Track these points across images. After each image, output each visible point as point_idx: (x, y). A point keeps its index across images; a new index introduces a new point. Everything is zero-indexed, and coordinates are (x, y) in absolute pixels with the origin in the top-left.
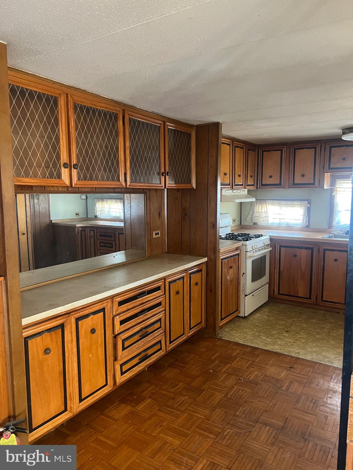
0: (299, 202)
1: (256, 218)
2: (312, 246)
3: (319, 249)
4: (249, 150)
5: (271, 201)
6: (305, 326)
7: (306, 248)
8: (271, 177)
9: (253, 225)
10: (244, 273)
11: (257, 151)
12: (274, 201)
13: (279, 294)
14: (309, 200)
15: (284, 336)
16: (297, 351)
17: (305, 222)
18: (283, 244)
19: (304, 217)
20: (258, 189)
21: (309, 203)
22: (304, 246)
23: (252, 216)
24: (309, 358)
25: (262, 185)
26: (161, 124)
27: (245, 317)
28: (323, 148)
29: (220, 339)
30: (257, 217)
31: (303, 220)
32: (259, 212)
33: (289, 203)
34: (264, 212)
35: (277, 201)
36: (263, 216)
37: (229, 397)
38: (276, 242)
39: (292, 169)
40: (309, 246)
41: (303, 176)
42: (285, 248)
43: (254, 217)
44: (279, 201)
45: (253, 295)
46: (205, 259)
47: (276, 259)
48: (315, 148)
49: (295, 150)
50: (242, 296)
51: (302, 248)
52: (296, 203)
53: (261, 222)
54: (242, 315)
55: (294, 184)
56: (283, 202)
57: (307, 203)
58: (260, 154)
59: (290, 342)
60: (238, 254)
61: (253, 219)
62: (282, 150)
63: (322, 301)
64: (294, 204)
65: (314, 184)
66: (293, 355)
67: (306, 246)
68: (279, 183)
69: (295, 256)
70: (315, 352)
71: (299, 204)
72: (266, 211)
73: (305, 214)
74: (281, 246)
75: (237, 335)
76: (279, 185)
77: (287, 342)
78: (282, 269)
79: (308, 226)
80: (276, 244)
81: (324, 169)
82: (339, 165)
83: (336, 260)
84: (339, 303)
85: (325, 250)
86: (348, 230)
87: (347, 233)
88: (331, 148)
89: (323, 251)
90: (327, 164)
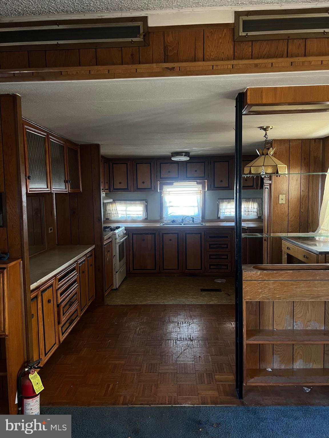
0: (139, 201)
1: (108, 215)
2: (154, 232)
3: (159, 233)
4: (104, 163)
5: (119, 202)
6: (158, 287)
7: (151, 234)
8: (120, 183)
9: (106, 220)
10: (114, 256)
11: (108, 163)
12: (121, 201)
13: (133, 269)
14: (146, 200)
15: (149, 295)
16: (162, 301)
17: (145, 216)
18: (135, 233)
19: (143, 213)
20: (111, 192)
21: (147, 202)
22: (149, 232)
23: (105, 213)
24: (171, 303)
25: (114, 189)
26: (64, 144)
27: (116, 289)
28: (155, 164)
29: (108, 305)
30: (110, 213)
31: (143, 215)
32: (110, 210)
33: (132, 202)
34: (114, 210)
35: (123, 201)
36: (113, 212)
37: (137, 333)
38: (129, 231)
39: (135, 178)
40: (153, 232)
41: (143, 183)
42: (136, 235)
43: (107, 213)
44: (125, 201)
45: (120, 272)
46: (94, 246)
47: (130, 244)
48: (150, 163)
49: (137, 164)
50: (114, 273)
51: (147, 234)
52: (137, 202)
53: (113, 218)
54: (114, 288)
55: (137, 189)
56: (128, 202)
57: (145, 202)
58: (111, 166)
59: (155, 298)
60: (111, 241)
61: (106, 215)
62: (127, 163)
63: (164, 269)
64: (136, 203)
65: (151, 188)
66: (161, 304)
67: (151, 232)
68: (127, 188)
69: (144, 240)
70: (173, 300)
71: (139, 203)
72: (115, 209)
73: (144, 210)
74: (133, 234)
75: (118, 301)
76: (126, 190)
77: (154, 298)
78: (134, 250)
79: (146, 219)
80: (130, 232)
81: (157, 178)
82: (167, 176)
83: (170, 240)
84: (174, 269)
85: (163, 234)
86: (173, 219)
87: (173, 221)
88: (160, 164)
89: (162, 235)
90: (159, 175)
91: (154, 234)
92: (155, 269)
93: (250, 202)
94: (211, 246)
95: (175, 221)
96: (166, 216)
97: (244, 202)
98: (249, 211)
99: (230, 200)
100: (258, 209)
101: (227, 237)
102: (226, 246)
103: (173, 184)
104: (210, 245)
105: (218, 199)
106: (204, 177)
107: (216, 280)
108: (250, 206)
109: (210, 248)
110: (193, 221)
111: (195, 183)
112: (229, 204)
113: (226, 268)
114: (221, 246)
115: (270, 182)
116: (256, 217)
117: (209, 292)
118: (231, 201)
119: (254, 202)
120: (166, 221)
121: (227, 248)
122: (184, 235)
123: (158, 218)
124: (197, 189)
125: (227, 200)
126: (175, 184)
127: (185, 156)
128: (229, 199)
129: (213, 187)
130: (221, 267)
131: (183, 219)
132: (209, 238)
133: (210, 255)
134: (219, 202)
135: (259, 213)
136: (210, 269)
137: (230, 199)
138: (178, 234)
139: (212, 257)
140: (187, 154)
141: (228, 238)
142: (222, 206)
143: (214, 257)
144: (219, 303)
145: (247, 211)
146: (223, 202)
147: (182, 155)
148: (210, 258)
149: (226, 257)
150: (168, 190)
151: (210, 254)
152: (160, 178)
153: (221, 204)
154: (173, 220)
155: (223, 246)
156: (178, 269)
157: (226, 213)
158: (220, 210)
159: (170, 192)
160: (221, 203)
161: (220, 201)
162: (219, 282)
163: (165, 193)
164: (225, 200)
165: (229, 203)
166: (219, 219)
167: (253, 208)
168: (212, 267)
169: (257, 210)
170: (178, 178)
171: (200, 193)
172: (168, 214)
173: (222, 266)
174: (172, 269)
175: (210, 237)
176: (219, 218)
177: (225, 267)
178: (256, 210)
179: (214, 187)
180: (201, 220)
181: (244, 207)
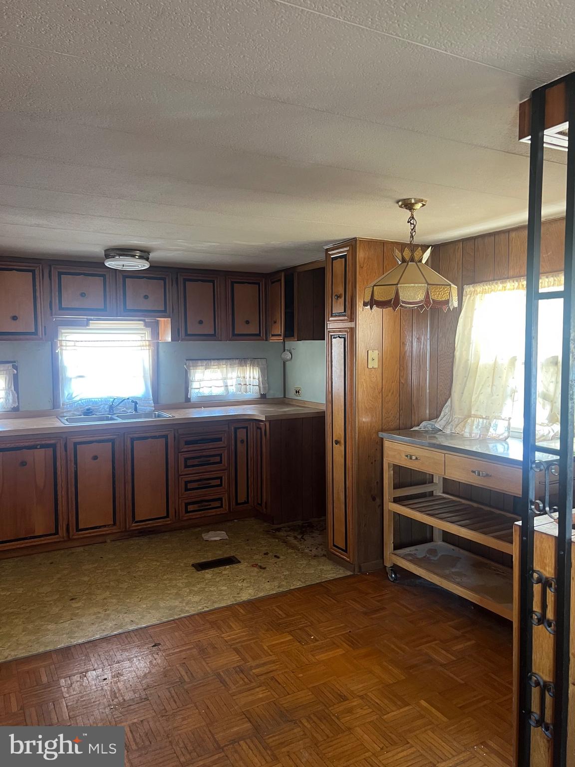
2: (53, 442)
3: (66, 444)
7: (42, 446)
14: (15, 362)
17: (11, 401)
19: (7, 395)
21: (15, 368)
22: (38, 443)
28: (46, 274)
31: (7, 399)
40: (49, 442)
41: (15, 318)
48: (34, 272)
51: (35, 447)
57: (11, 368)
63: (78, 530)
65: (35, 333)
67: (44, 442)
69: (24, 463)
73: (10, 388)
79: (17, 409)
81: (51, 309)
82: (76, 304)
83: (95, 458)
84: (105, 526)
85: (75, 444)
86: (87, 408)
87: (88, 412)
88: (60, 274)
89: (73, 446)
90: (56, 301)
91: (54, 446)
92: (57, 533)
93: (246, 367)
94: (189, 463)
95: (91, 412)
96: (68, 399)
97: (236, 366)
98: (246, 384)
99: (209, 361)
100: (261, 379)
101: (220, 439)
102: (218, 459)
103: (88, 325)
104: (186, 459)
105: (187, 360)
106: (165, 311)
107: (206, 536)
108: (248, 372)
109: (186, 466)
110: (136, 410)
111: (140, 325)
112: (207, 370)
113: (220, 505)
114: (209, 461)
115: (352, 325)
116: (257, 396)
117: (216, 570)
118: (212, 364)
119: (253, 366)
120: (70, 411)
121: (220, 462)
122: (129, 443)
123: (48, 406)
124: (138, 337)
125: (205, 362)
126: (94, 324)
127: (141, 257)
128: (207, 360)
129: (180, 334)
130: (210, 505)
131: (113, 406)
132: (186, 445)
133: (186, 483)
134: (189, 367)
135: (263, 387)
136: (187, 512)
137: (210, 359)
138: (113, 441)
139: (190, 486)
140: (144, 254)
141: (222, 441)
142: (195, 373)
143: (195, 485)
144: (261, 594)
145: (242, 384)
146: (195, 366)
147: (134, 256)
148: (187, 490)
149: (218, 482)
150: (71, 337)
151: (187, 479)
152: (59, 309)
153: (192, 371)
154: (88, 410)
155: (213, 460)
156: (115, 524)
157: (201, 390)
158: (190, 384)
159: (77, 344)
160: (191, 368)
161: (191, 365)
162: (215, 541)
163: (64, 345)
164: (199, 363)
165: (209, 368)
166: (187, 403)
167: (252, 377)
168: (190, 508)
169: (259, 380)
170: (105, 309)
171: (148, 347)
172: (73, 396)
173: (210, 503)
174: (100, 527)
175: (187, 443)
176: (188, 400)
177: (217, 504)
178: (256, 382)
179: (187, 335)
180: (153, 405)
181: (238, 376)
